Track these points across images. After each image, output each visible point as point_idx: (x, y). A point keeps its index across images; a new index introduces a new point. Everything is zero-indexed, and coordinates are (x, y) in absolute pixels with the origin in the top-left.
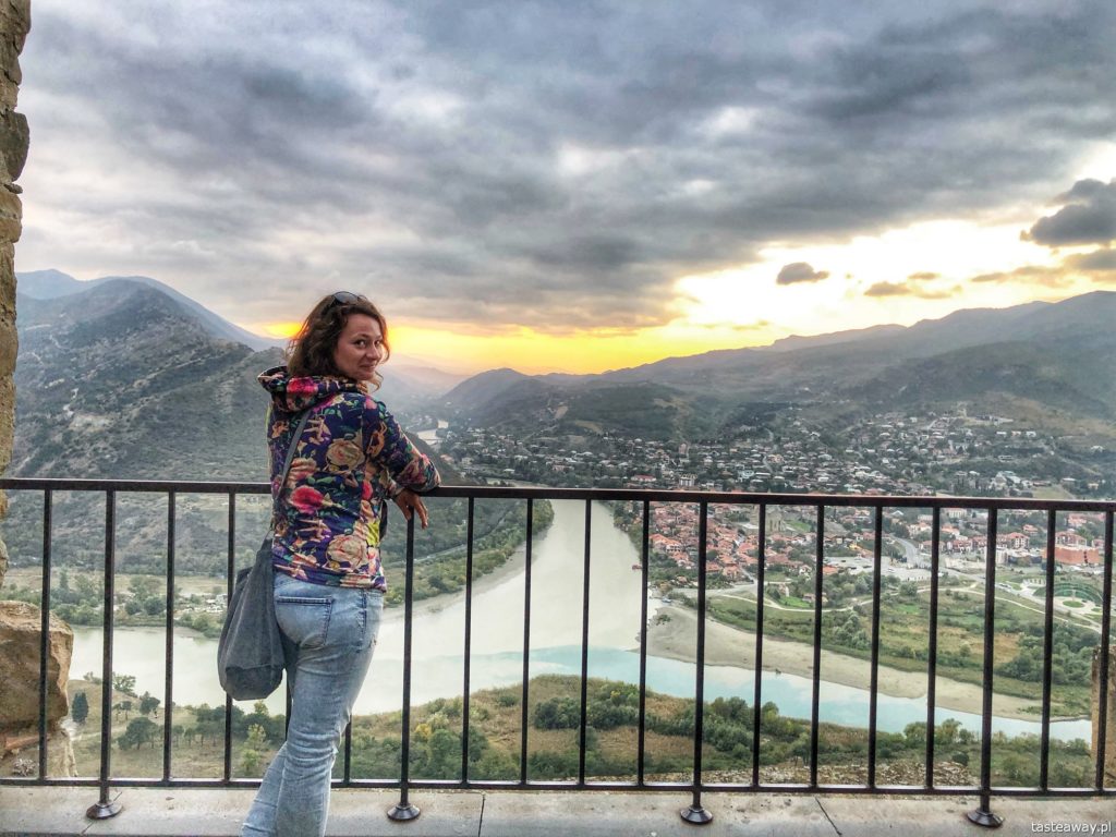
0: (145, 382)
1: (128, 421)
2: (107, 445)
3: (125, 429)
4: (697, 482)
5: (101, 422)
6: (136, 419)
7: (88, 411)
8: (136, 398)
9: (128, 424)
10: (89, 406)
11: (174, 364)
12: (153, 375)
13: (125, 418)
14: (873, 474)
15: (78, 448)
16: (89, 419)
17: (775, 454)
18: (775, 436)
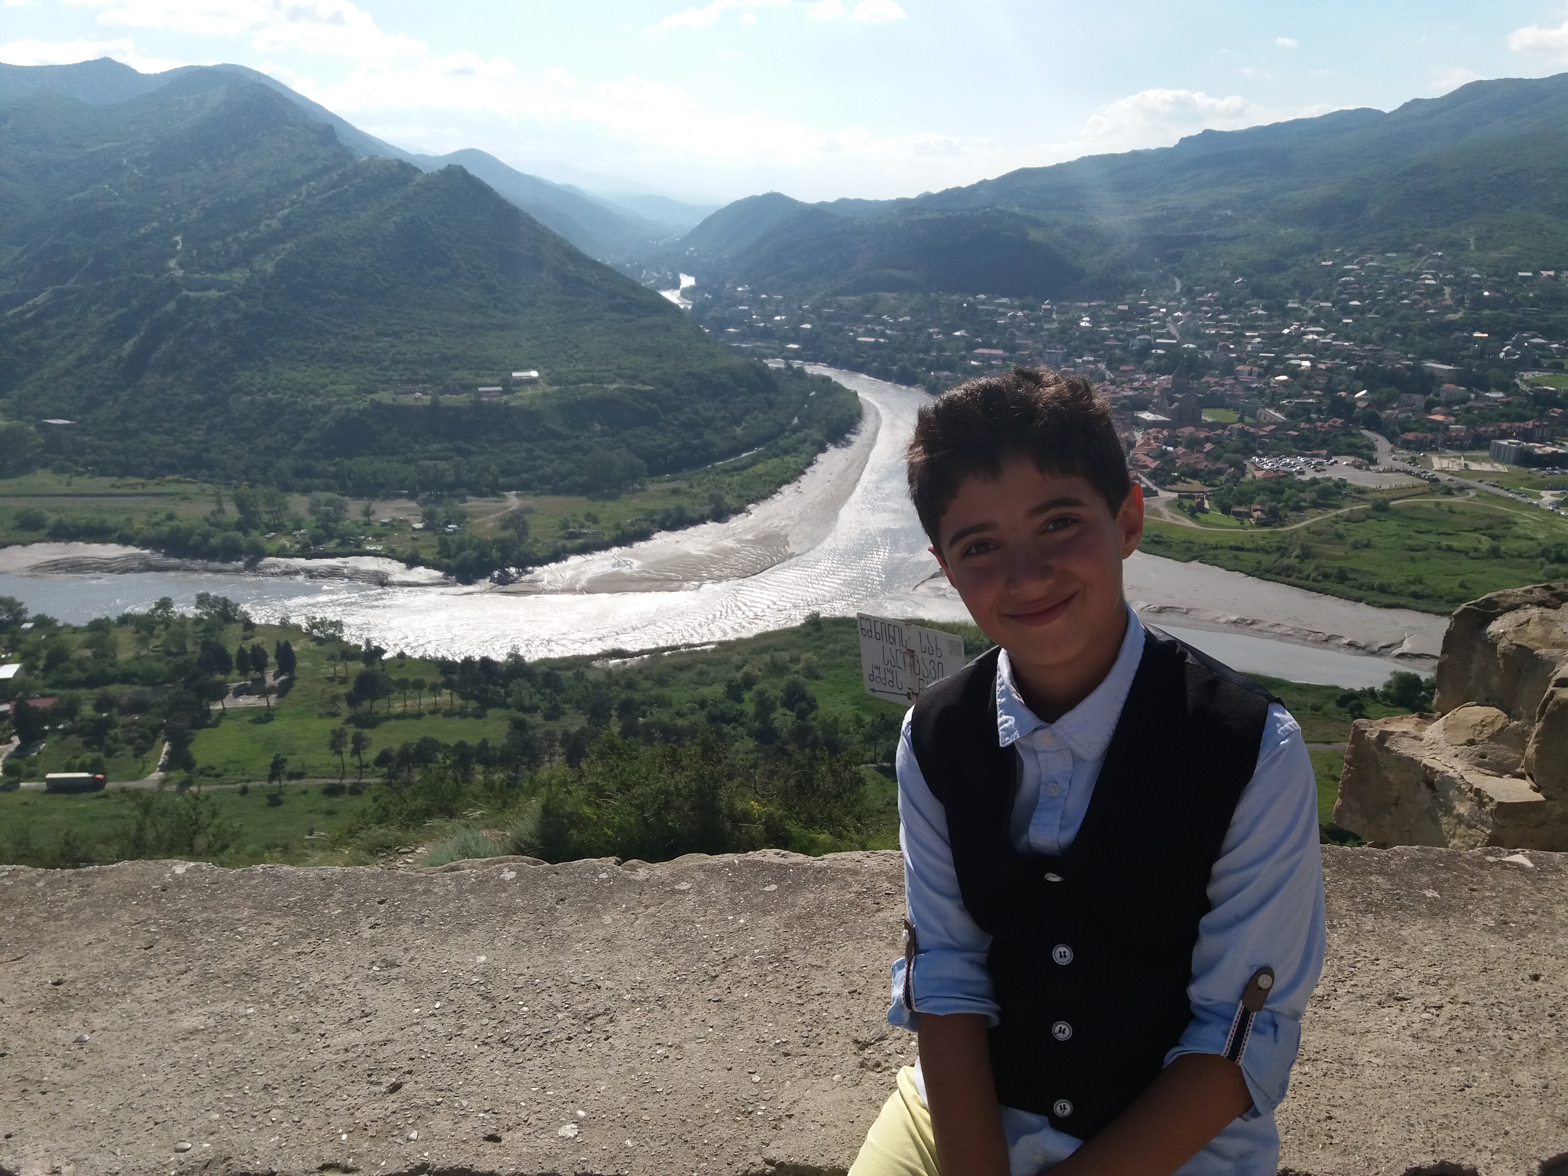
0: (275, 223)
1: (262, 281)
4: (1068, 356)
6: (271, 277)
8: (266, 247)
9: (263, 285)
11: (310, 194)
12: (285, 212)
13: (258, 276)
14: (1329, 339)
17: (1184, 311)
18: (1183, 286)
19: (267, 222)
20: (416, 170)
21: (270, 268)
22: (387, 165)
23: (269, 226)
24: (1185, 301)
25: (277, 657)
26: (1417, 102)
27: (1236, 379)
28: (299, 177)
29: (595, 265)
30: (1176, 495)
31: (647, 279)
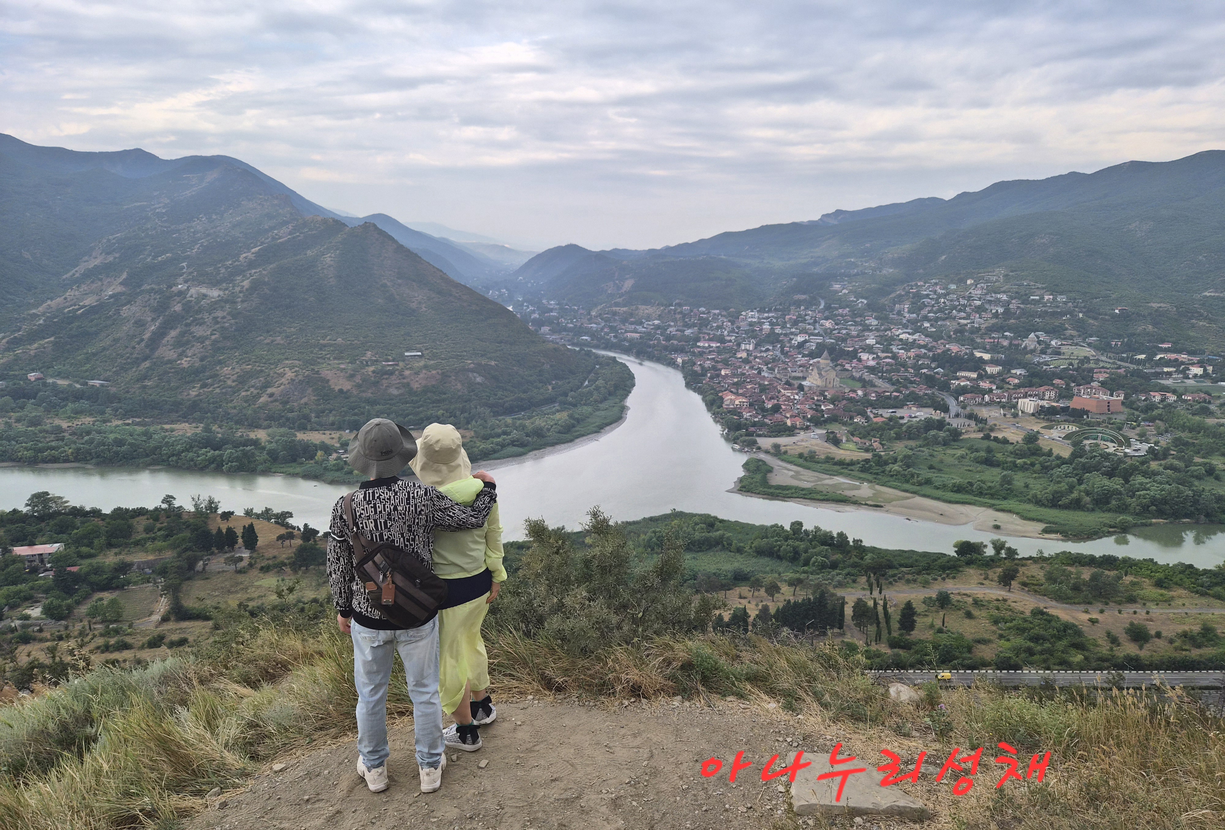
0: (250, 255)
1: (240, 292)
2: (225, 314)
3: (239, 300)
4: (757, 346)
5: (215, 293)
6: (247, 290)
7: (201, 283)
8: (244, 271)
9: (241, 295)
10: (201, 279)
11: (274, 238)
12: (257, 249)
13: (238, 289)
14: (916, 336)
15: (200, 316)
16: (204, 291)
17: (826, 319)
18: (826, 304)
19: (244, 255)
20: (344, 225)
21: (246, 284)
22: (325, 221)
23: (246, 258)
24: (827, 313)
25: (243, 537)
26: (965, 194)
27: (860, 360)
28: (266, 227)
29: (458, 286)
30: (825, 432)
31: (492, 294)
